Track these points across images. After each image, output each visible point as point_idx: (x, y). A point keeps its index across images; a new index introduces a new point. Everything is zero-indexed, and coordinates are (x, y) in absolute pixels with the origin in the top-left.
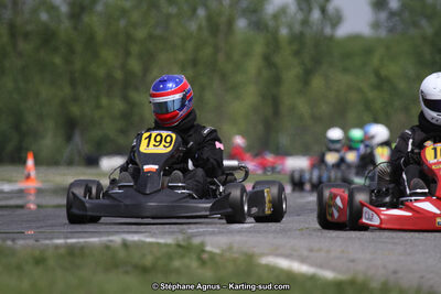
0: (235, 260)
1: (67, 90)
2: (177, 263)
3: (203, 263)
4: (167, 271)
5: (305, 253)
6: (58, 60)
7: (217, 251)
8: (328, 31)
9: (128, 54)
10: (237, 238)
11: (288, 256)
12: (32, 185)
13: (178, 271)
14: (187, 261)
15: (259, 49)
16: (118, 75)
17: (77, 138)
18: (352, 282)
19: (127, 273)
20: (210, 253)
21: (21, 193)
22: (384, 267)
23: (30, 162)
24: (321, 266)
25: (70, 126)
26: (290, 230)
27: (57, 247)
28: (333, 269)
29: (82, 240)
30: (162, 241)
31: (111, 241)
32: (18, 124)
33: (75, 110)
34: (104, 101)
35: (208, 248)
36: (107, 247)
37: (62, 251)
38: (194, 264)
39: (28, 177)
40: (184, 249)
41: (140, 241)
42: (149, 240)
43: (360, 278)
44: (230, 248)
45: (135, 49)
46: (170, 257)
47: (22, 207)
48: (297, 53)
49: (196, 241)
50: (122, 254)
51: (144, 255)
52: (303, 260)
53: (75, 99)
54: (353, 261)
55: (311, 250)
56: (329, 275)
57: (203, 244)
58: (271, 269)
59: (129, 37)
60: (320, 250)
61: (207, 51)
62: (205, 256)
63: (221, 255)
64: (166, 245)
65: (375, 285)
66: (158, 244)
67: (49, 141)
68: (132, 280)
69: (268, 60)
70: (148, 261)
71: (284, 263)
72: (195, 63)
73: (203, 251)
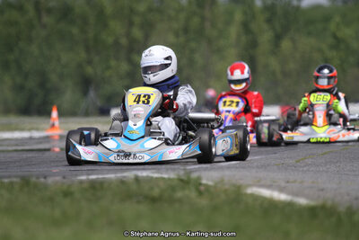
0: (226, 191)
1: (83, 55)
2: (179, 194)
3: (200, 193)
4: (172, 201)
5: (283, 184)
6: (75, 31)
7: (210, 183)
8: (295, 2)
10: (227, 173)
11: (269, 187)
12: (56, 132)
13: (180, 201)
14: (187, 192)
15: (238, 16)
16: (124, 41)
17: (92, 94)
18: (323, 207)
19: (138, 202)
20: (205, 185)
21: (48, 138)
22: (348, 195)
23: (55, 114)
24: (297, 195)
25: (86, 84)
26: (268, 165)
27: (81, 182)
28: (306, 197)
29: (100, 176)
30: (166, 176)
31: (125, 177)
32: (43, 83)
33: (89, 70)
34: (113, 63)
35: (204, 182)
36: (122, 182)
37: (86, 185)
38: (193, 194)
39: (53, 126)
40: (184, 182)
41: (147, 177)
42: (156, 175)
43: (329, 203)
44: (222, 181)
45: (137, 20)
46: (173, 189)
47: (49, 150)
48: (269, 21)
49: (194, 175)
50: (134, 187)
51: (152, 188)
52: (281, 190)
53: (90, 62)
54: (322, 190)
55: (288, 182)
56: (302, 201)
57: (199, 178)
58: (256, 198)
59: (132, 11)
60: (295, 181)
61: (196, 20)
62: (202, 188)
63: (215, 187)
64: (169, 179)
65: (342, 209)
66: (163, 179)
67: (69, 96)
68: (144, 208)
69: (246, 27)
70: (156, 192)
71: (266, 193)
72: (186, 30)
73: (200, 184)
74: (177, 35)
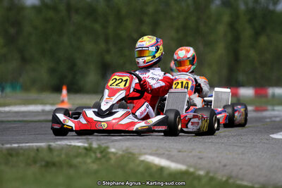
1: (103, 46)
6: (97, 27)
8: (271, 7)
9: (142, 22)
15: (226, 18)
23: (64, 92)
32: (72, 66)
33: (108, 58)
39: (63, 102)
45: (146, 19)
48: (250, 21)
53: (108, 51)
59: (143, 12)
61: (192, 20)
67: (92, 77)
69: (232, 26)
72: (185, 27)
74: (177, 31)
